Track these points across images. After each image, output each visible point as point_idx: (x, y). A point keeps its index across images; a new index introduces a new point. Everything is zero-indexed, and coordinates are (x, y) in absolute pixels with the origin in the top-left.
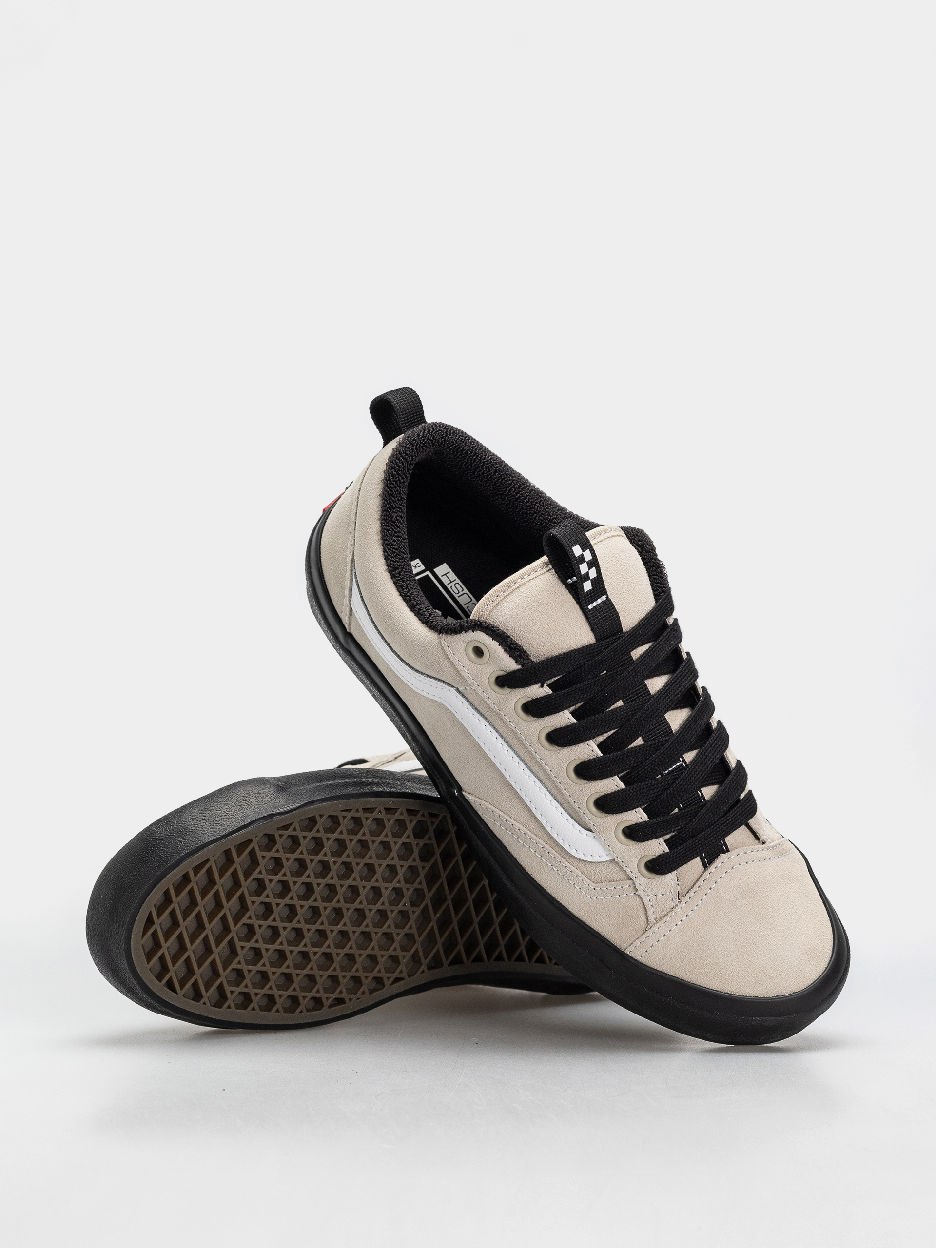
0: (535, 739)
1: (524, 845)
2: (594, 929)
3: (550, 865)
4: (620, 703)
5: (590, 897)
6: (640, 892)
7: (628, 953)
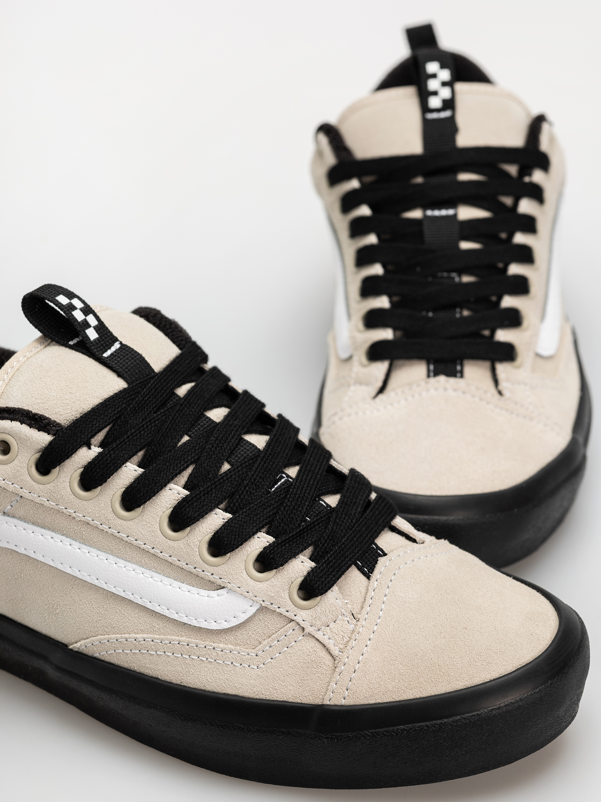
0: (111, 516)
1: (158, 655)
2: (278, 699)
3: (196, 658)
4: (186, 438)
5: (256, 667)
6: (309, 629)
7: (328, 703)
